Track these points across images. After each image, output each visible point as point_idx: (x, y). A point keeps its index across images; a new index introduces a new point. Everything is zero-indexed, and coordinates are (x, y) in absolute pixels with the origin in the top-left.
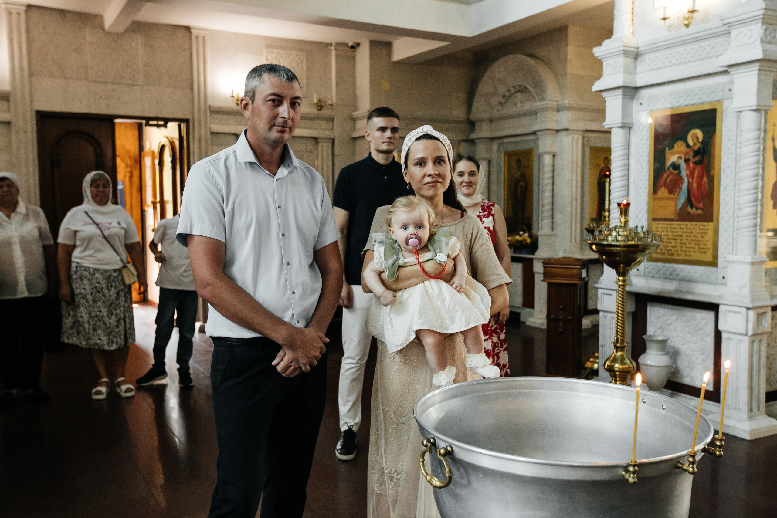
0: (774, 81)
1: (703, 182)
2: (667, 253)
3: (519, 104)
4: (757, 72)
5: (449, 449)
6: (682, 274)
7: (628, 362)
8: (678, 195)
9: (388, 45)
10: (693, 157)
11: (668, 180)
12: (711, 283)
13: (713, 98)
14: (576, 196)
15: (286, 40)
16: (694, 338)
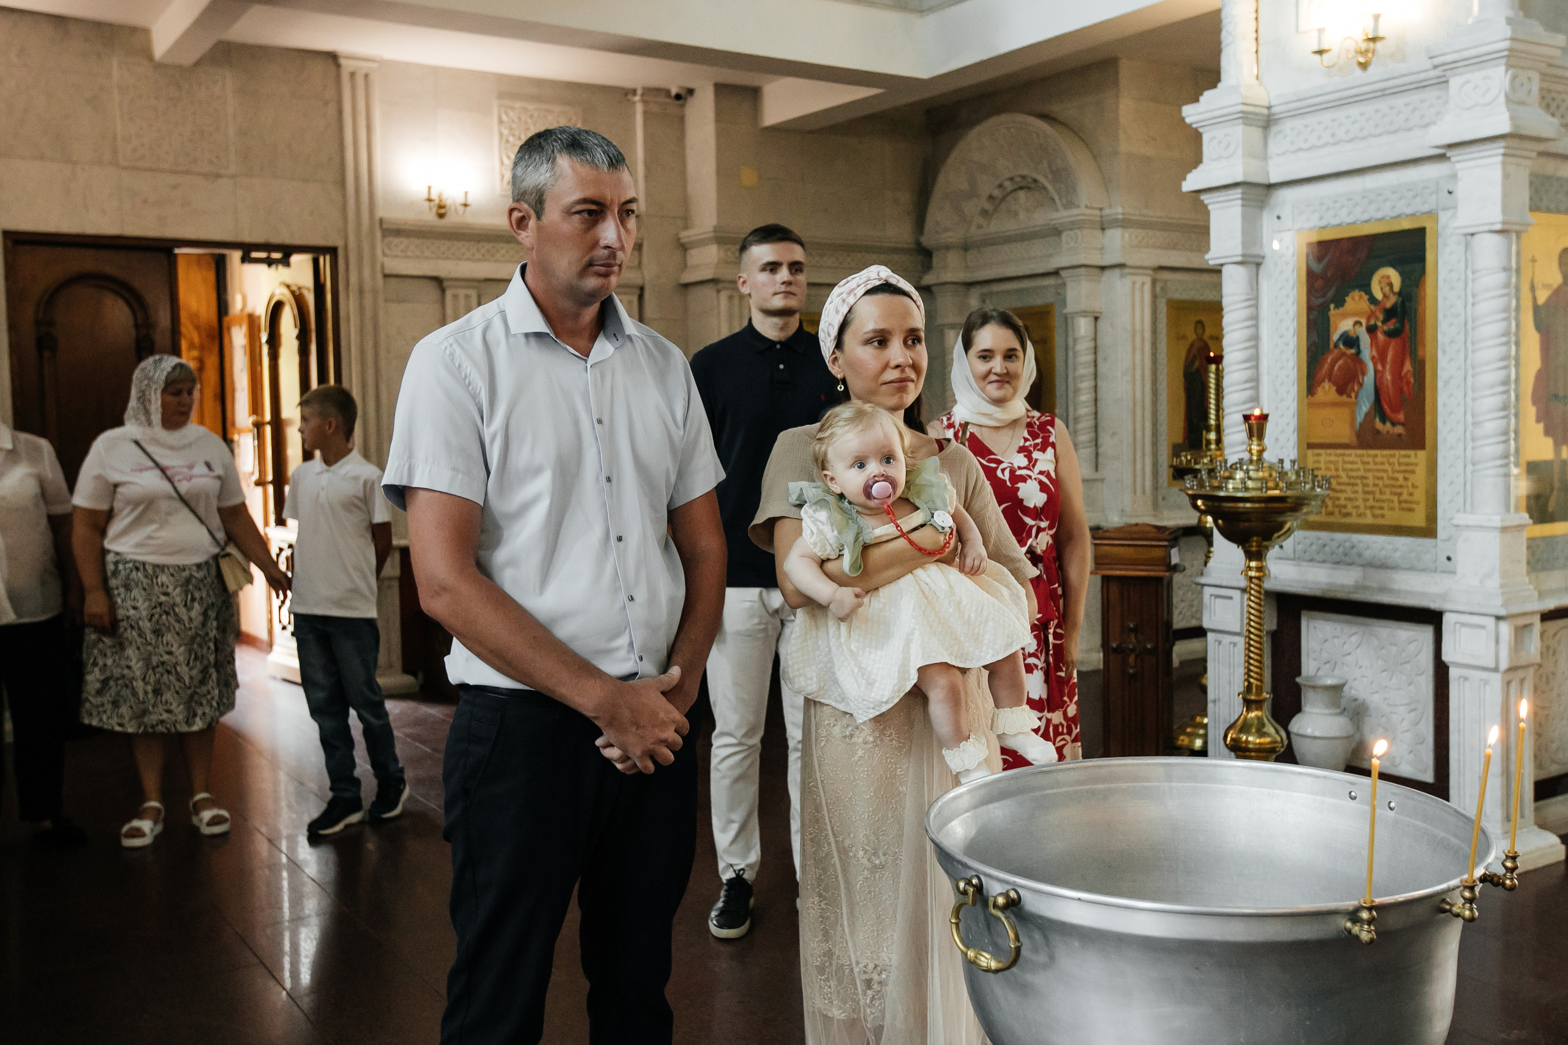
0: (1531, 175)
1: (1405, 370)
2: (1337, 510)
3: (1022, 215)
4: (1500, 158)
5: (1013, 894)
6: (1367, 554)
7: (1272, 730)
8: (1356, 397)
9: (754, 94)
10: (1384, 322)
11: (1336, 368)
12: (1424, 570)
13: (1419, 206)
14: (1143, 398)
15: (540, 83)
16: (1394, 680)
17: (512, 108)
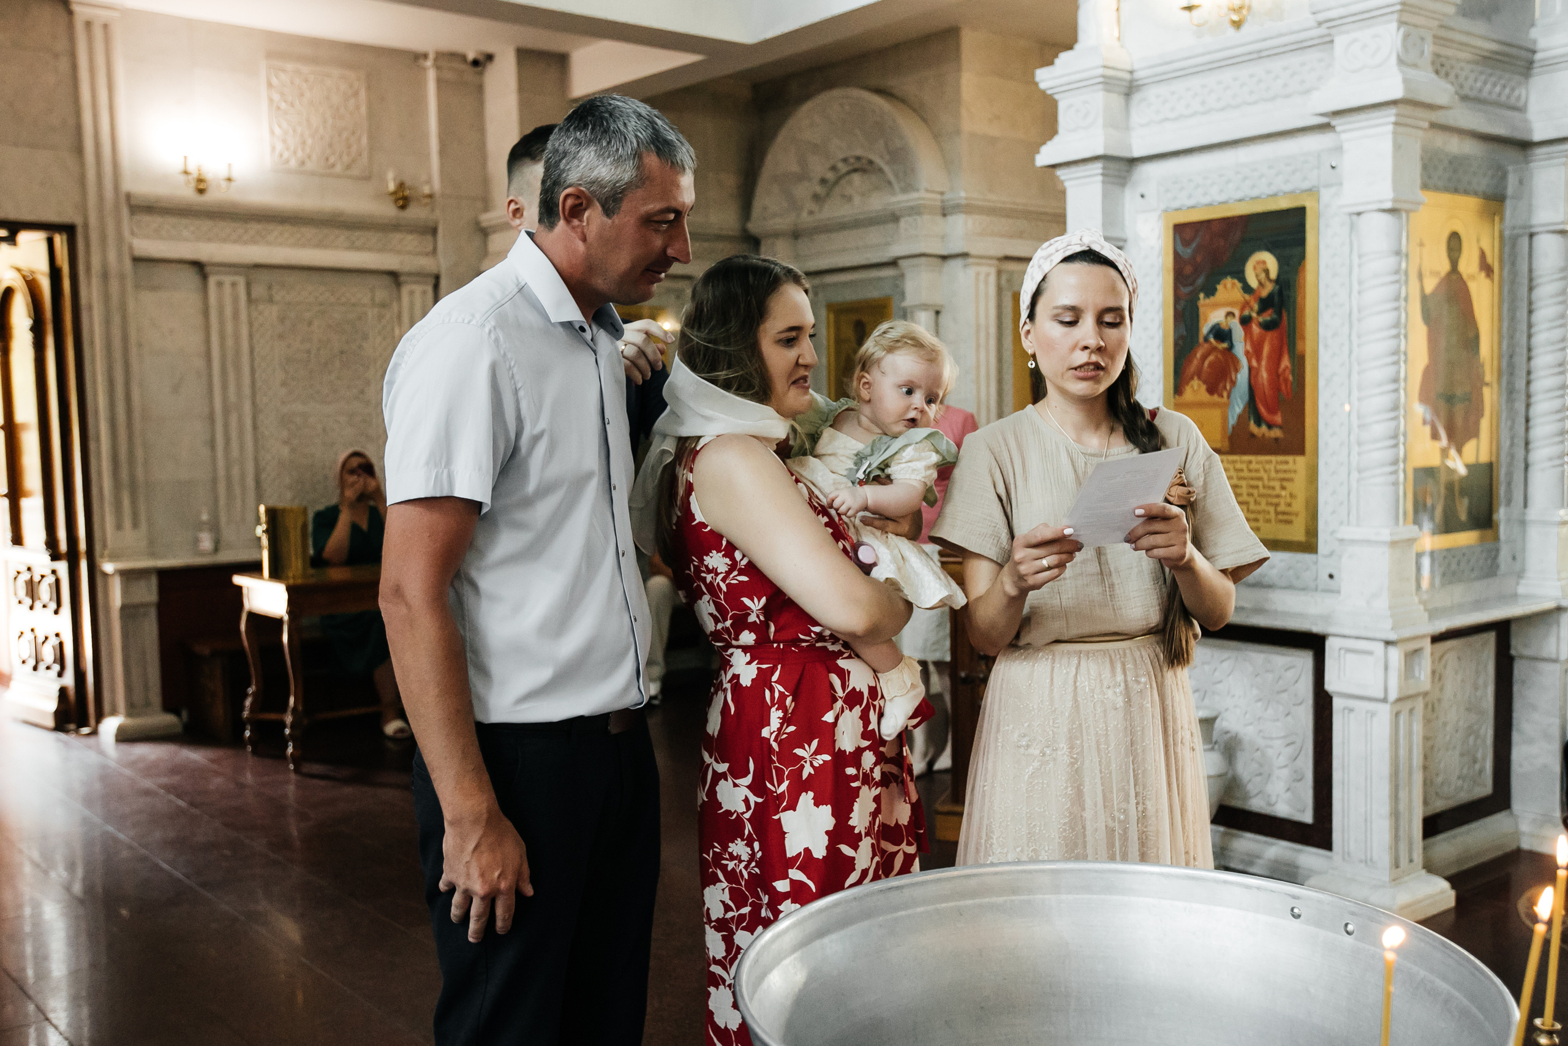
0: (1423, 150)
1: (1282, 368)
3: (857, 200)
4: (1390, 128)
8: (1229, 397)
9: (561, 60)
10: (1260, 313)
11: (1206, 363)
12: (1303, 589)
13: (1298, 182)
15: (316, 42)
16: (1270, 711)
17: (284, 71)
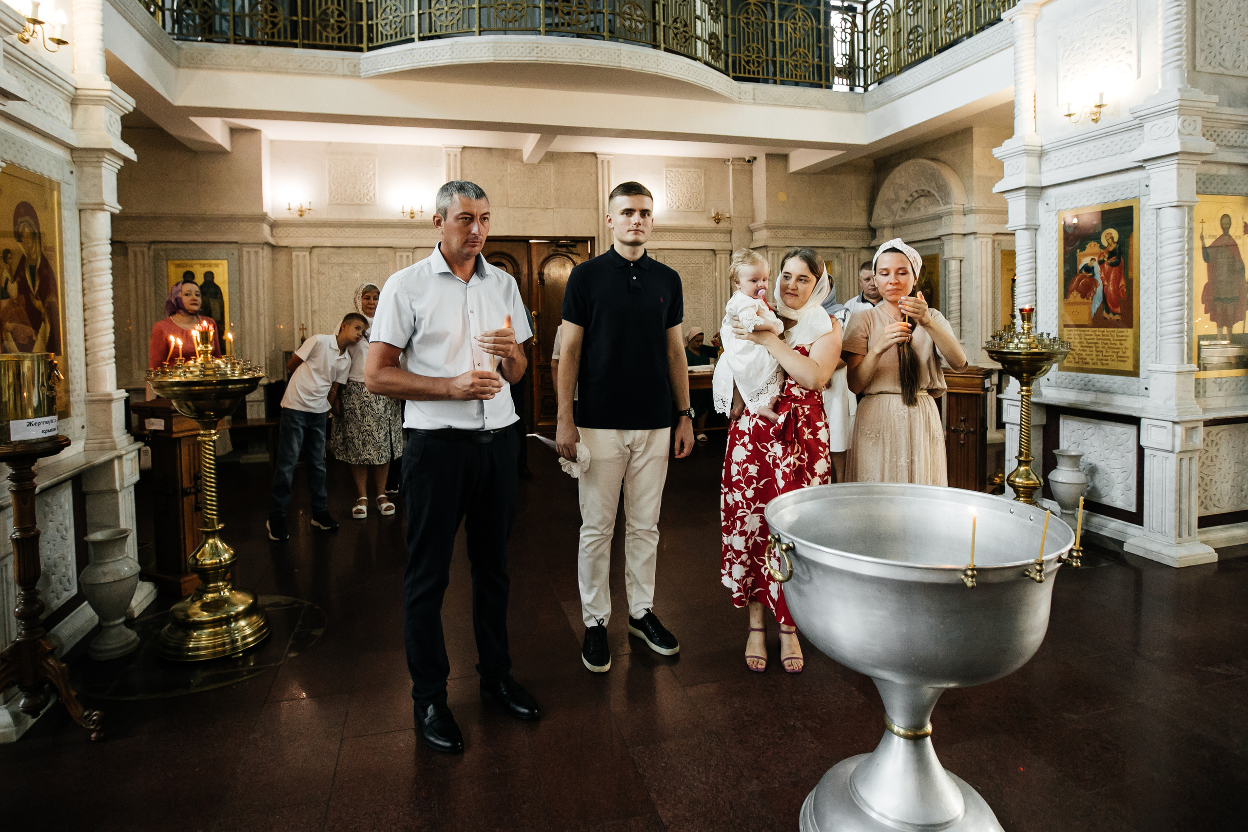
0: (1197, 175)
1: (1121, 285)
2: (1080, 361)
3: (922, 209)
4: (1176, 166)
5: (791, 544)
6: (1098, 385)
7: (1034, 477)
8: (1092, 299)
9: (785, 157)
10: (1108, 258)
11: (1081, 284)
12: (1132, 395)
13: (1128, 194)
14: (987, 302)
15: (684, 159)
16: (1113, 455)
17: (672, 171)
